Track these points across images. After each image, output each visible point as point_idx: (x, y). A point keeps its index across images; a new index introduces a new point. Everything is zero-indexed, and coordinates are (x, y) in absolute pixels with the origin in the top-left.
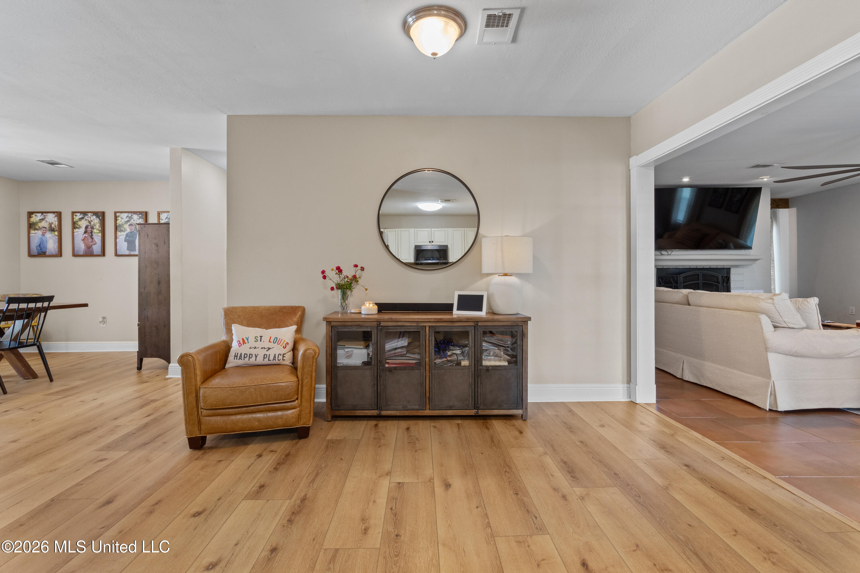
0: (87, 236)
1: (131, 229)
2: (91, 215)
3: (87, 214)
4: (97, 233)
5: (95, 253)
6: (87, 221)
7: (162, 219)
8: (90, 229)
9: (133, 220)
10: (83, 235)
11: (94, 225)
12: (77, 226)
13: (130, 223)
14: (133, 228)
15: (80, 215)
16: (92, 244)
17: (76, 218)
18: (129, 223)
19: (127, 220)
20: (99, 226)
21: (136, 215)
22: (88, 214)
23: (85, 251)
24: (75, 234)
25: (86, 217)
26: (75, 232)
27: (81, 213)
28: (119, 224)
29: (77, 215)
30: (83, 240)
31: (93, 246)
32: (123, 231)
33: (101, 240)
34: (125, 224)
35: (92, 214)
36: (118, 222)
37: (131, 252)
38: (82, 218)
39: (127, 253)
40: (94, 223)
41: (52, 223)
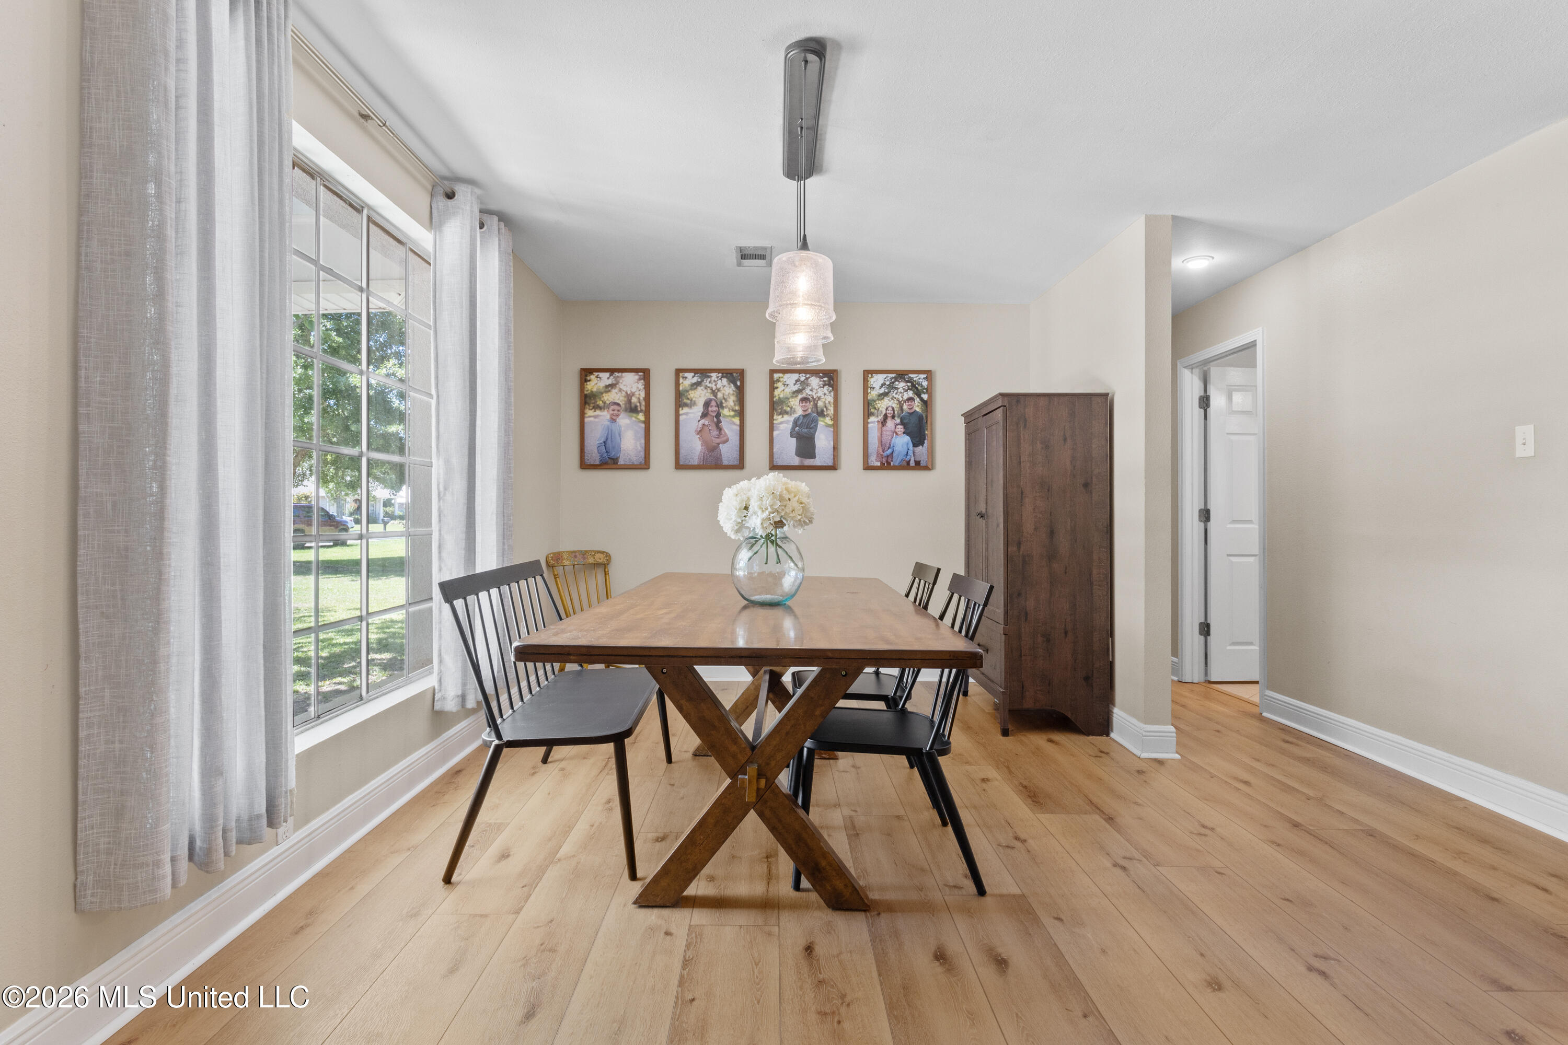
0: (707, 423)
1: (806, 409)
2: (718, 377)
3: (709, 374)
4: (730, 416)
5: (725, 462)
6: (709, 391)
7: (874, 388)
8: (715, 409)
9: (810, 388)
10: (699, 421)
11: (724, 398)
12: (685, 401)
13: (804, 395)
14: (811, 406)
15: (693, 377)
16: (718, 441)
17: (685, 383)
18: (800, 396)
19: (796, 388)
20: (734, 401)
21: (816, 377)
22: (712, 374)
23: (702, 459)
24: (681, 418)
25: (706, 382)
26: (682, 414)
27: (695, 371)
28: (779, 398)
29: (686, 378)
30: (699, 432)
31: (721, 445)
32: (787, 413)
33: (738, 432)
34: (792, 397)
35: (720, 374)
36: (776, 392)
37: (804, 459)
38: (698, 384)
39: (796, 461)
40: (723, 394)
41: (633, 394)
